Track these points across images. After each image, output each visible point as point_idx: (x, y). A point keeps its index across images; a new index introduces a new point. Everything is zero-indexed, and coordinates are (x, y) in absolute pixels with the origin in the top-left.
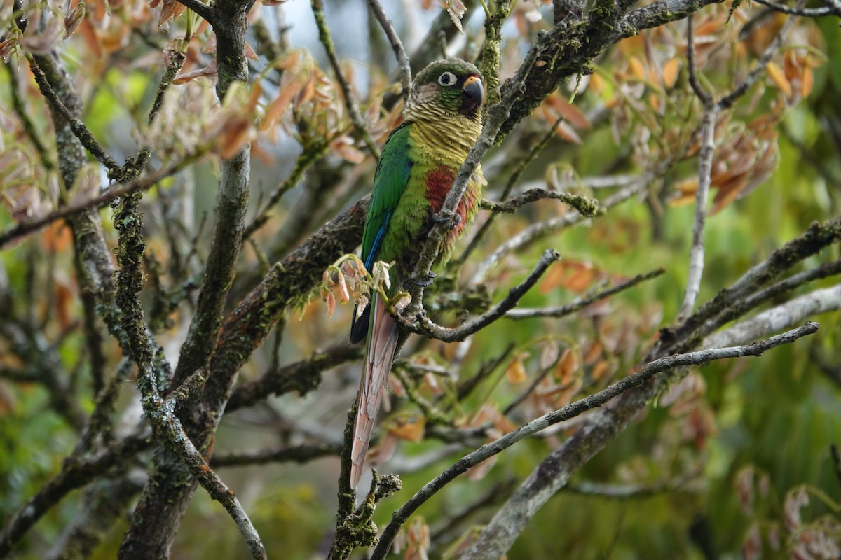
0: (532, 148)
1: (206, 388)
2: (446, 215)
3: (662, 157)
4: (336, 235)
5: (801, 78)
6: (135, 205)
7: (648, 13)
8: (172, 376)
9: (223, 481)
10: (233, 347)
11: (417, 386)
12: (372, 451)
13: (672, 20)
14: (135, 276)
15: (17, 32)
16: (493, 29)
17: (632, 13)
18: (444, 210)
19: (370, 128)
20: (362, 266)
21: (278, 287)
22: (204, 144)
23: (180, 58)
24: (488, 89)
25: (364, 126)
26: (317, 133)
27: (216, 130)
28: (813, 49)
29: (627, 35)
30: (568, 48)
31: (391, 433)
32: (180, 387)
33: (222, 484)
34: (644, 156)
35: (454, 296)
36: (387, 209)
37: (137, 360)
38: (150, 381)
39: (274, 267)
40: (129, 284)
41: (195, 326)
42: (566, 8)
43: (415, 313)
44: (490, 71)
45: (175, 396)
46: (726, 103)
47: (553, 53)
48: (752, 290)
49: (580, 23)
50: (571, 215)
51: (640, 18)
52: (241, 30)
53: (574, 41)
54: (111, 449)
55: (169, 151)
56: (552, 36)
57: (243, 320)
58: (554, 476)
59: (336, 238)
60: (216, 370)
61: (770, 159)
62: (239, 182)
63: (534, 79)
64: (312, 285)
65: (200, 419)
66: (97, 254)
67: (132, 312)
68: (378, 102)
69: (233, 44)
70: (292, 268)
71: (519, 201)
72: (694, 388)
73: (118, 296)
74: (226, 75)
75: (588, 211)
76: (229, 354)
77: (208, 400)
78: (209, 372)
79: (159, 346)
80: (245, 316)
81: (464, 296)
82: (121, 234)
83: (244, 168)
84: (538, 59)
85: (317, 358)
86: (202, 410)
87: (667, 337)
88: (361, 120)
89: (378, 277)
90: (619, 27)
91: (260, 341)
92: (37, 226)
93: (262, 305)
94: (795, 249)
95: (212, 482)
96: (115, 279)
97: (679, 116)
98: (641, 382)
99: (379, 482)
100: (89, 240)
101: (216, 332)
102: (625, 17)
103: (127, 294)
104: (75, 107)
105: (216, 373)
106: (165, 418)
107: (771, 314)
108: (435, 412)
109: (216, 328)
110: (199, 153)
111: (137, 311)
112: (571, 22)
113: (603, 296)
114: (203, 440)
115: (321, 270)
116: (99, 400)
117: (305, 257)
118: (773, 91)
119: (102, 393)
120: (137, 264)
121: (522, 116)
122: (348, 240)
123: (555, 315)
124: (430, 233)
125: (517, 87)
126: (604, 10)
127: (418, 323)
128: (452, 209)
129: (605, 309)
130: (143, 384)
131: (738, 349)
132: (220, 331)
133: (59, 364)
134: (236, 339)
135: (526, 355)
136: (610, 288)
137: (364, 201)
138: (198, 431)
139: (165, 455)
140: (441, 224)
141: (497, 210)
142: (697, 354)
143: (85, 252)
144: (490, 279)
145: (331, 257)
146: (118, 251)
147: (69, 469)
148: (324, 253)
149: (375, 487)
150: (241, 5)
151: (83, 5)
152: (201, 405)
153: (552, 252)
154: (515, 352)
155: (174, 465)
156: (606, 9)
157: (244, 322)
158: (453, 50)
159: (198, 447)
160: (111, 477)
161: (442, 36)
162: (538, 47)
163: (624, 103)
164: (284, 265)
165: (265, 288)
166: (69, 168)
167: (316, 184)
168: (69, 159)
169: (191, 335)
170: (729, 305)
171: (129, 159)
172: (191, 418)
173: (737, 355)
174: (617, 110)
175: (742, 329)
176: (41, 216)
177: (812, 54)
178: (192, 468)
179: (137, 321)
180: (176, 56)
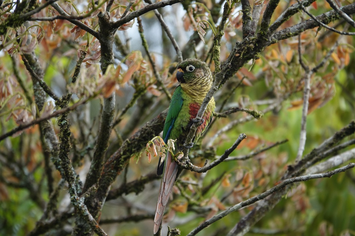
0: (232, 89)
1: (97, 192)
2: (198, 119)
3: (286, 91)
4: (152, 127)
5: (344, 57)
6: (67, 116)
7: (282, 33)
8: (83, 187)
9: (105, 231)
10: (109, 175)
11: (185, 190)
12: (165, 217)
13: (293, 36)
14: (67, 145)
15: (16, 44)
16: (217, 41)
17: (275, 33)
18: (197, 117)
19: (164, 81)
20: (162, 141)
21: (127, 149)
22: (97, 91)
23: (85, 54)
24: (216, 66)
25: (161, 81)
26: (142, 84)
27: (102, 85)
28: (350, 45)
29: (273, 43)
30: (249, 49)
31: (173, 209)
32: (86, 192)
33: (104, 233)
34: (279, 91)
35: (200, 152)
36: (173, 118)
37: (68, 181)
38: (73, 189)
39: (125, 141)
40: (64, 149)
41: (93, 166)
42: (248, 32)
43: (185, 161)
44: (216, 59)
45: (85, 196)
46: (315, 70)
47: (242, 50)
48: (326, 149)
49: (254, 38)
50: (249, 117)
51: (279, 35)
52: (111, 42)
53: (251, 45)
54: (56, 218)
55: (82, 94)
56: (242, 44)
57: (112, 163)
58: (243, 228)
59: (152, 129)
60: (101, 185)
61: (332, 92)
62: (110, 105)
63: (234, 61)
64: (142, 148)
65: (95, 205)
66: (51, 136)
67: (66, 161)
68: (167, 71)
69: (108, 48)
70: (133, 141)
71: (228, 113)
72: (301, 189)
73: (60, 154)
74: (105, 61)
75: (258, 117)
76: (107, 178)
77: (98, 197)
78: (98, 185)
79: (77, 175)
80: (113, 162)
81: (204, 152)
82: (61, 128)
83: (113, 100)
84: (236, 53)
85: (143, 179)
86: (96, 201)
87: (291, 169)
88: (160, 79)
89: (170, 146)
90: (270, 39)
91: (120, 172)
92: (27, 126)
93: (120, 157)
94: (344, 132)
95: (100, 232)
96: (59, 147)
97: (294, 74)
98: (280, 189)
99: (171, 232)
100: (47, 130)
101: (101, 168)
102: (273, 35)
103: (64, 153)
104: (41, 74)
105: (102, 186)
106: (80, 205)
107: (335, 159)
108: (193, 200)
109: (101, 167)
110: (95, 95)
111: (68, 160)
112: (250, 38)
113: (262, 151)
114: (96, 214)
115: (145, 142)
116: (51, 197)
117: (138, 137)
118: (333, 63)
119: (53, 194)
120: (68, 140)
121: (230, 77)
122: (156, 129)
123: (243, 159)
124: (191, 127)
125: (228, 65)
126: (264, 32)
127: (187, 165)
128: (200, 117)
129: (264, 156)
130: (71, 191)
131: (321, 174)
132: (103, 168)
133: (34, 180)
134: (110, 171)
135: (230, 175)
136: (265, 148)
137: (163, 113)
138: (94, 210)
139: (80, 220)
140: (196, 123)
141: (219, 116)
142: (304, 177)
143: (46, 135)
144: (215, 144)
145: (149, 137)
146: (60, 135)
147: (39, 226)
148: (147, 135)
149: (169, 234)
150: (111, 32)
151: (43, 32)
152: (95, 199)
153: (243, 135)
154: (226, 175)
155: (84, 225)
156: (265, 32)
157: (113, 164)
158: (198, 48)
159: (94, 217)
160: (56, 229)
161: (194, 43)
162: (236, 49)
163: (270, 69)
164: (130, 140)
165: (122, 150)
166: (39, 100)
167: (142, 104)
168: (39, 96)
169: (91, 170)
170: (317, 155)
171: (64, 96)
172: (91, 205)
173: (321, 177)
174: (268, 72)
175: (322, 165)
176: (29, 122)
177: (349, 47)
178: (91, 226)
179: (68, 164)
180: (83, 53)
